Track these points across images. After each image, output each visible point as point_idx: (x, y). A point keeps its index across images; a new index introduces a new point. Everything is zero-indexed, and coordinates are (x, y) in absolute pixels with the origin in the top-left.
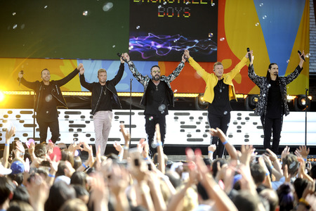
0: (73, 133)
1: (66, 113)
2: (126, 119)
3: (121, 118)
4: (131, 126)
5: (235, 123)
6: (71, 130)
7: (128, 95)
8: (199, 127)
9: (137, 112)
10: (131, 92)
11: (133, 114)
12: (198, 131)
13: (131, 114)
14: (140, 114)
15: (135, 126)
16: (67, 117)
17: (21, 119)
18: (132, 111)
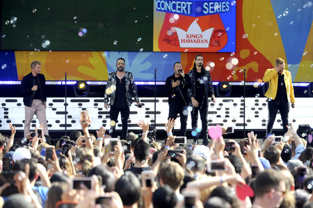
0: (101, 120)
1: (95, 101)
2: (150, 106)
3: (147, 105)
4: (155, 113)
5: (253, 109)
6: (100, 117)
7: (153, 83)
8: (219, 113)
9: (161, 99)
10: (155, 81)
11: (158, 101)
12: (219, 116)
13: (156, 101)
14: (164, 101)
15: (159, 113)
16: (96, 105)
17: (53, 107)
18: (157, 98)
